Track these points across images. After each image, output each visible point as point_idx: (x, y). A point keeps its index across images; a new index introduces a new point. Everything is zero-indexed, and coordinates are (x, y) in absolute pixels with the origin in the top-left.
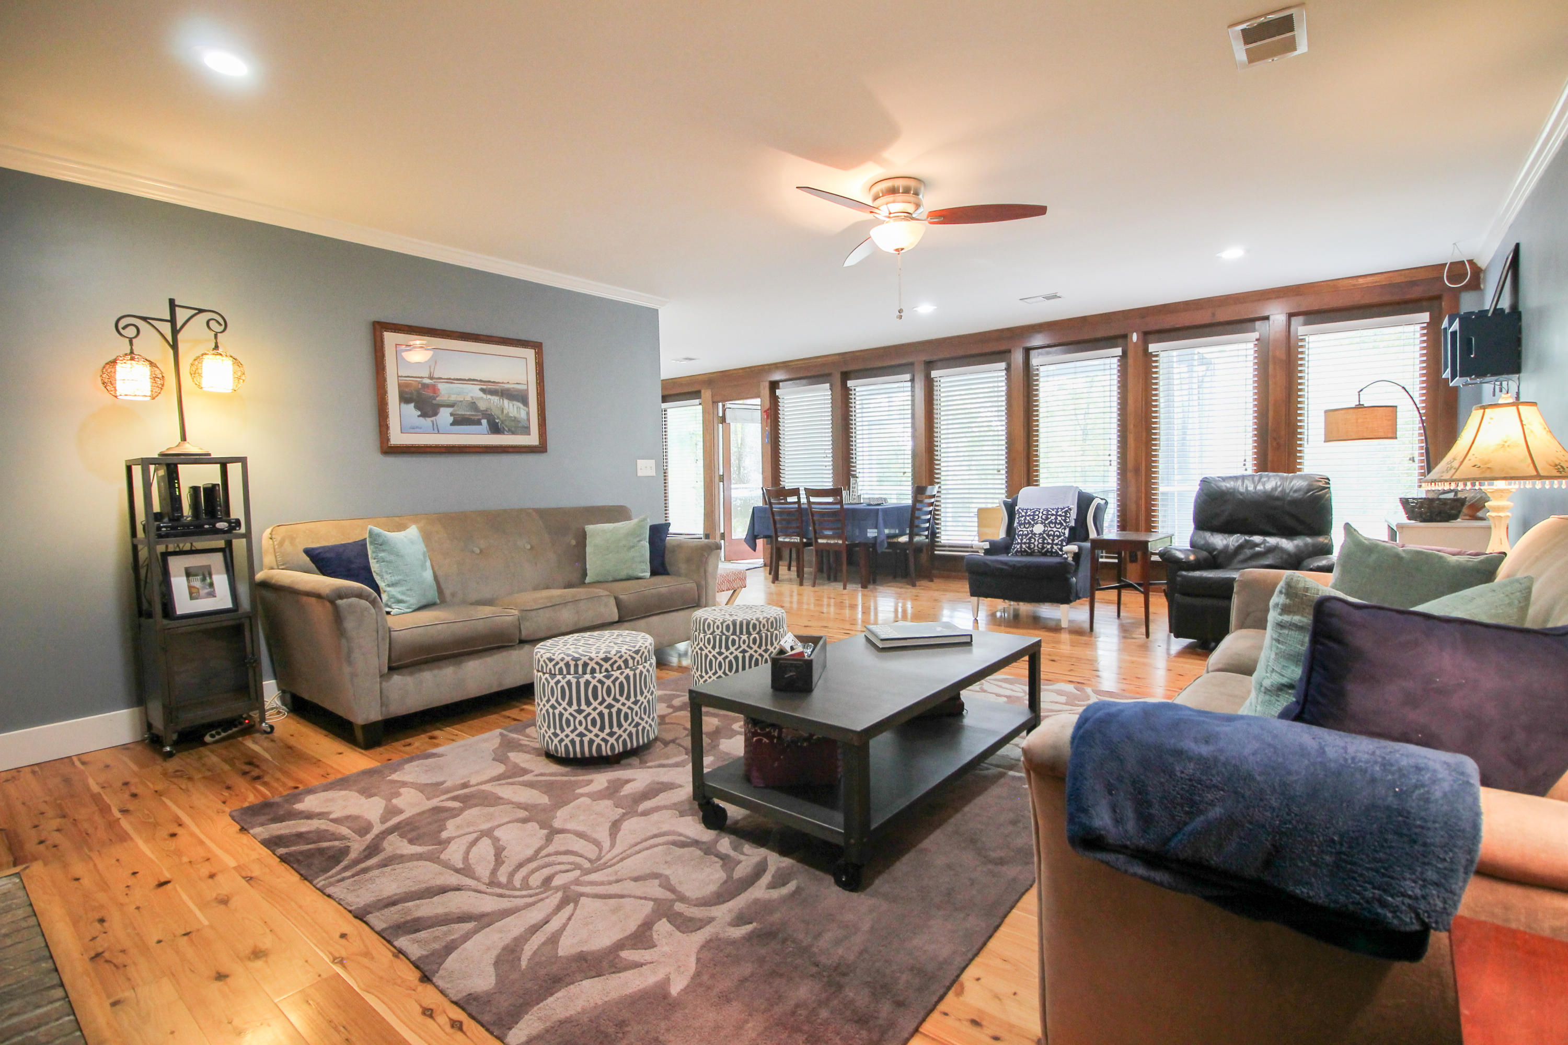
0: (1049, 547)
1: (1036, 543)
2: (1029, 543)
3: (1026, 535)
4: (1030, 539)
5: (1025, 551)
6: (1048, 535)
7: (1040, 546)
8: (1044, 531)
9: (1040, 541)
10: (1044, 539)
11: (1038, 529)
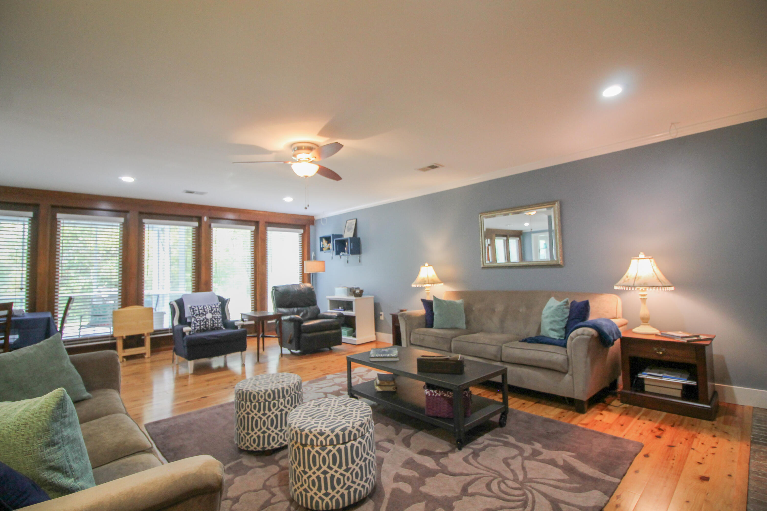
0: (216, 325)
1: (209, 324)
2: (206, 325)
3: (203, 320)
4: (205, 322)
5: (203, 329)
6: (215, 319)
7: (212, 325)
8: (213, 317)
9: (212, 322)
10: (213, 321)
11: (209, 316)
